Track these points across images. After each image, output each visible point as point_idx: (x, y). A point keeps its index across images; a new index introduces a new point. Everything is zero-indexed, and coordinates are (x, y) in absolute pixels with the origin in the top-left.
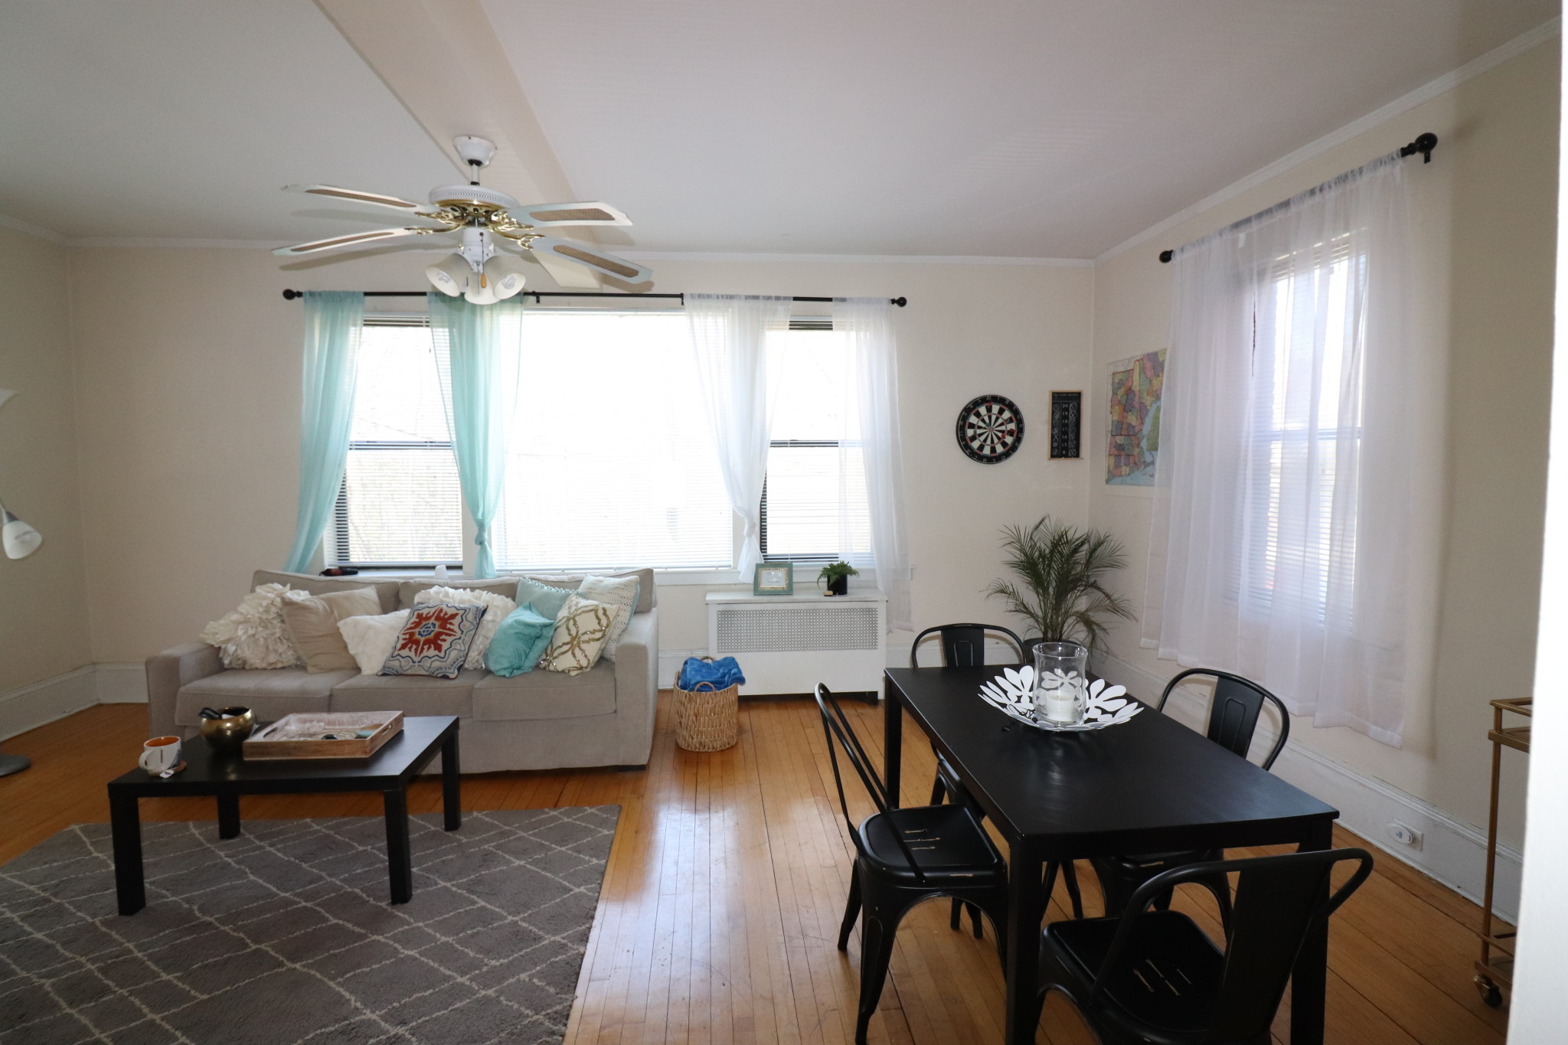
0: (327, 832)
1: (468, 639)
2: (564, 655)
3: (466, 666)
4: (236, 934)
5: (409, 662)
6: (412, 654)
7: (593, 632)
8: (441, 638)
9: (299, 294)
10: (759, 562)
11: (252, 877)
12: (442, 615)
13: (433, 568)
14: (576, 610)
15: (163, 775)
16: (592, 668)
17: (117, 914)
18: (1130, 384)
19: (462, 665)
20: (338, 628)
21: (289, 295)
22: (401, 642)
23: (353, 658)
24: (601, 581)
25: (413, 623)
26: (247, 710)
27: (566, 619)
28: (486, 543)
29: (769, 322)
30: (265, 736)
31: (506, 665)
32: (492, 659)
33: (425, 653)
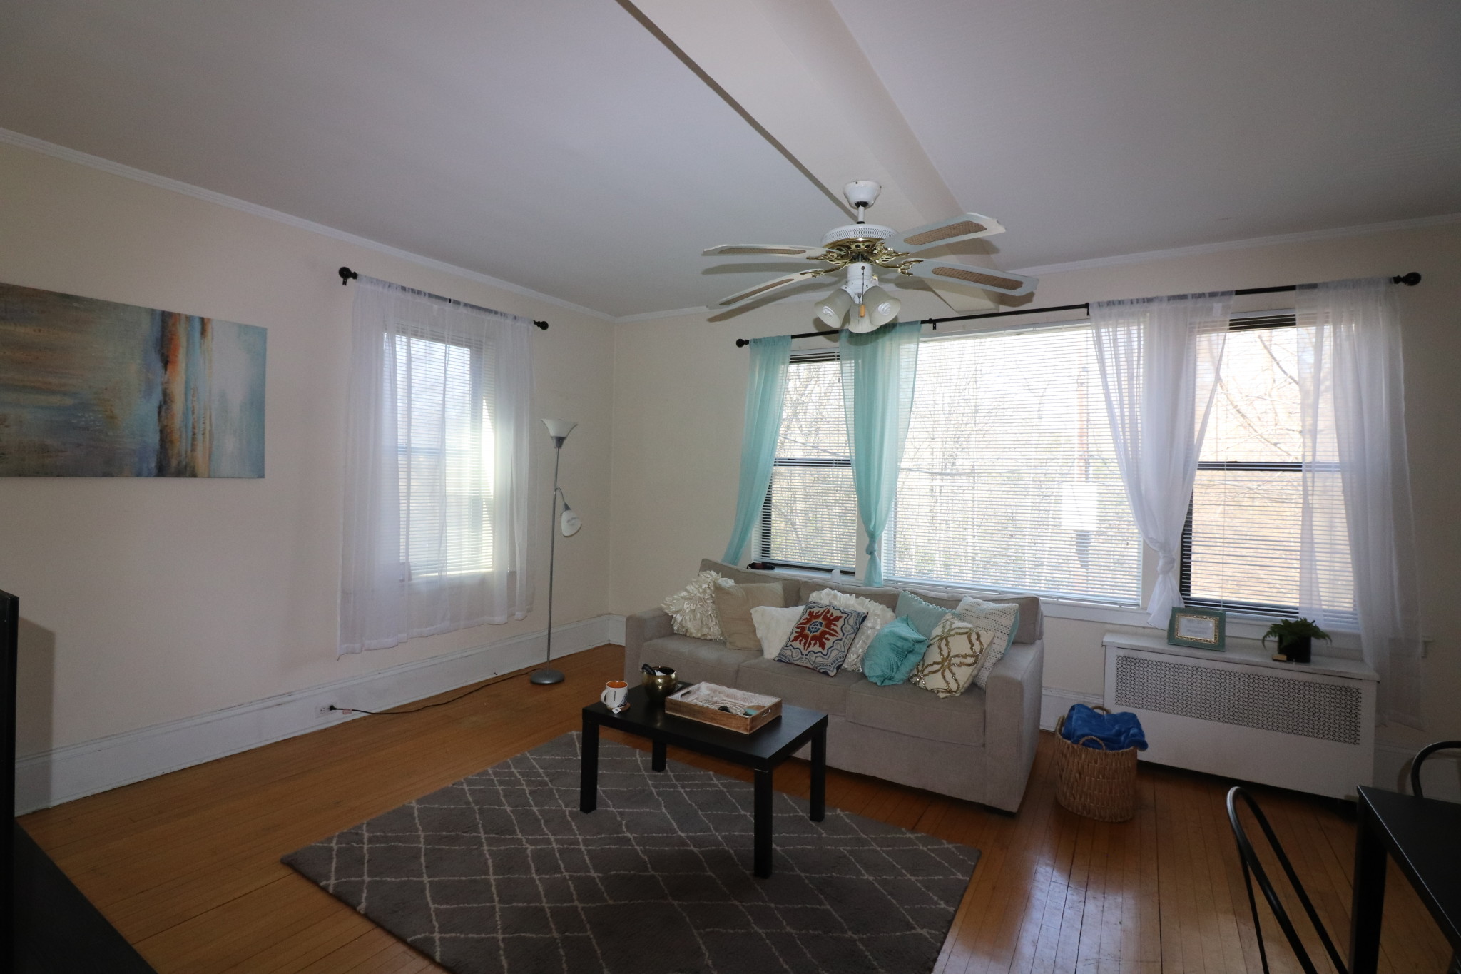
0: (722, 788)
1: (848, 641)
2: (935, 674)
3: (845, 666)
4: (643, 856)
5: (799, 654)
6: (801, 647)
7: (965, 656)
8: (826, 636)
9: (747, 342)
10: (1176, 605)
11: (664, 810)
12: (828, 615)
13: (830, 571)
14: (950, 631)
15: (614, 711)
16: (962, 693)
17: (579, 809)
19: (840, 666)
20: (751, 614)
21: (741, 343)
22: (795, 634)
23: (758, 642)
24: (979, 604)
25: (804, 619)
26: (673, 671)
27: (938, 638)
28: (876, 553)
29: (1200, 323)
30: (682, 696)
31: (879, 673)
32: (867, 663)
33: (811, 648)
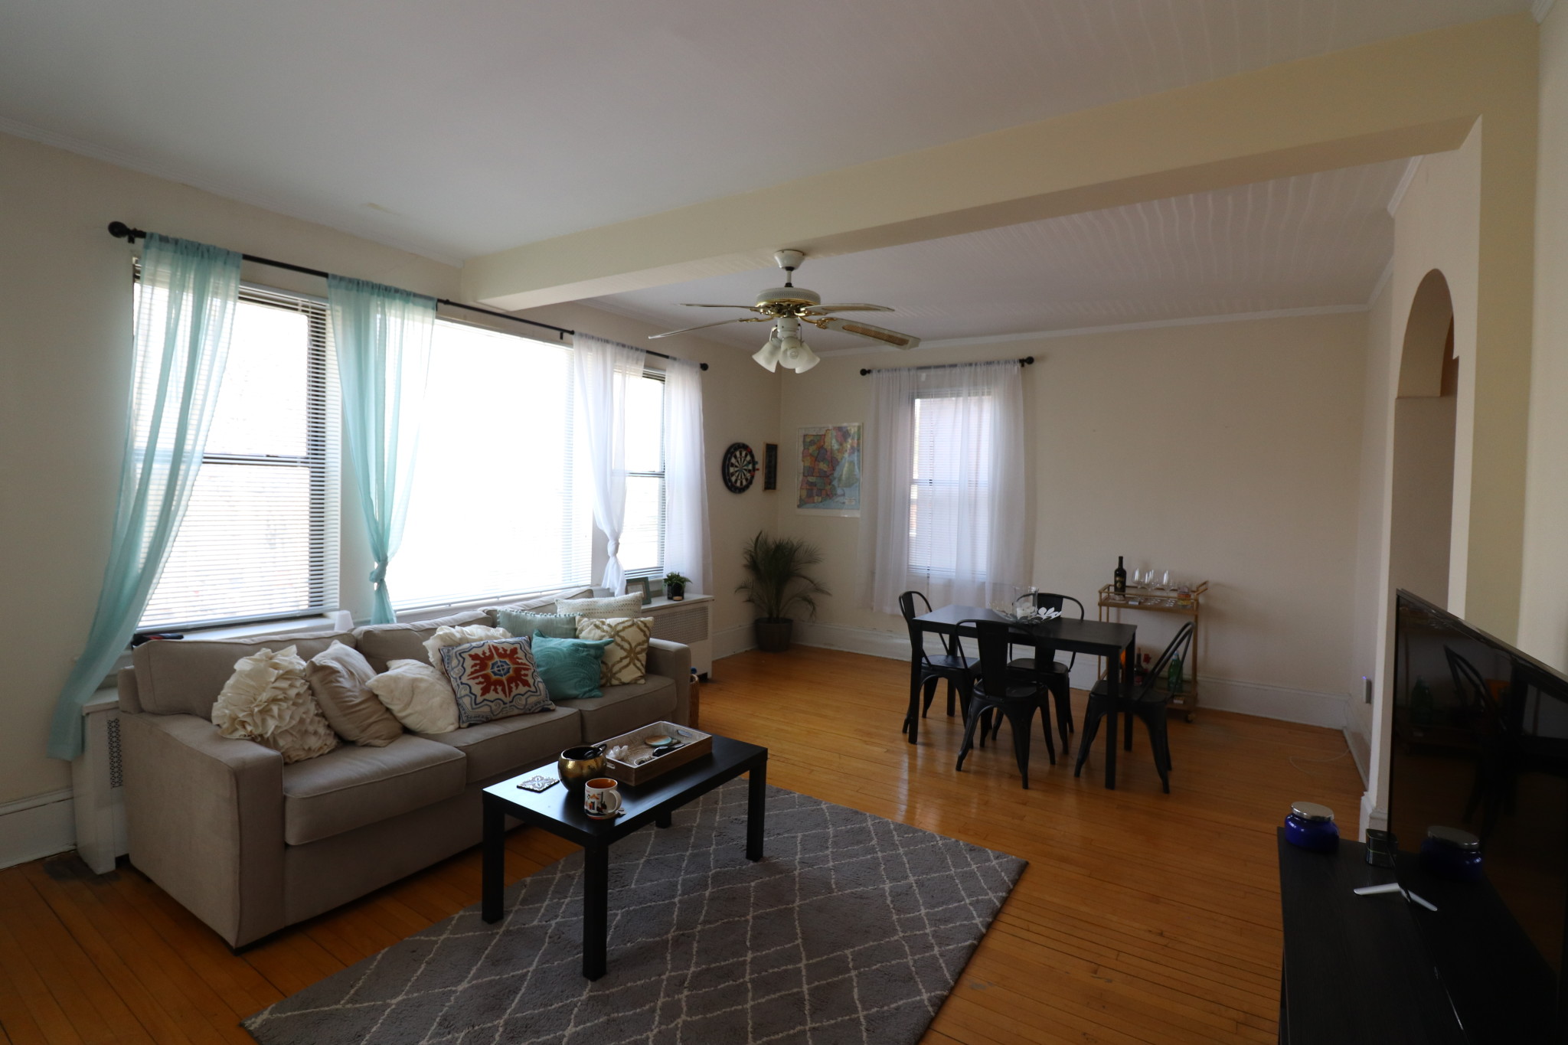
5: (500, 705)
12: (501, 651)
18: (822, 443)
21: (119, 230)
25: (473, 667)
33: (516, 691)
